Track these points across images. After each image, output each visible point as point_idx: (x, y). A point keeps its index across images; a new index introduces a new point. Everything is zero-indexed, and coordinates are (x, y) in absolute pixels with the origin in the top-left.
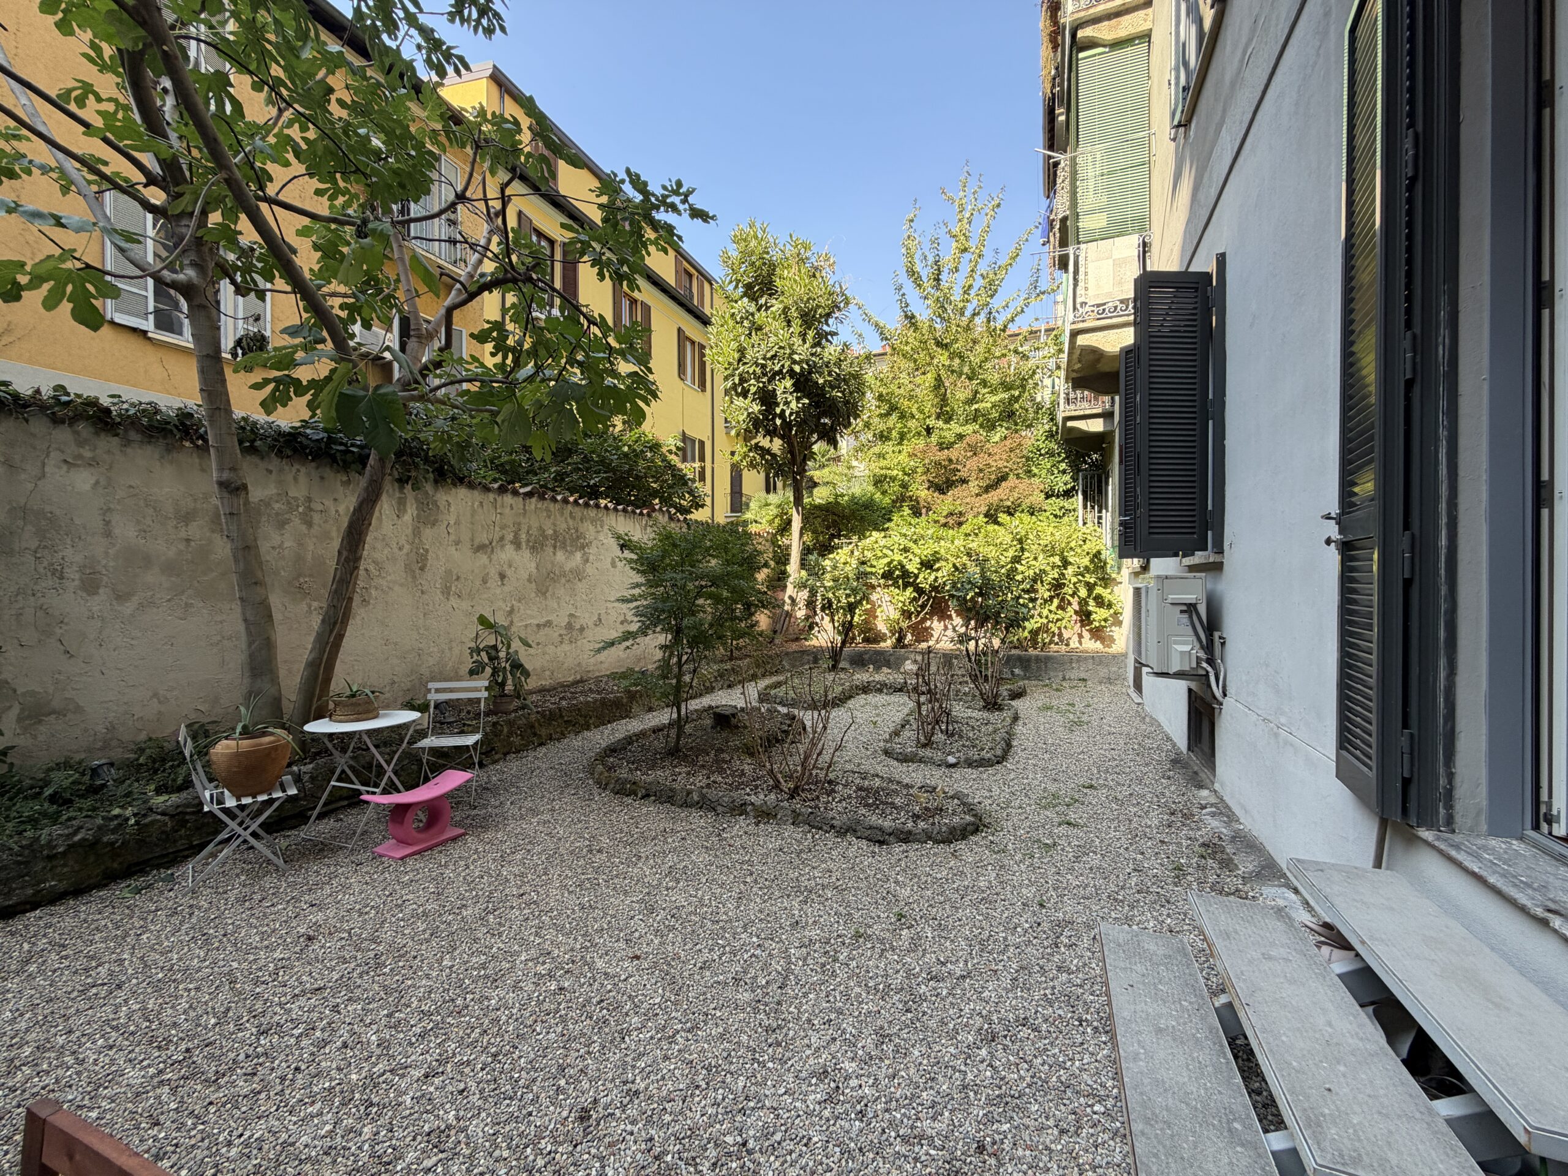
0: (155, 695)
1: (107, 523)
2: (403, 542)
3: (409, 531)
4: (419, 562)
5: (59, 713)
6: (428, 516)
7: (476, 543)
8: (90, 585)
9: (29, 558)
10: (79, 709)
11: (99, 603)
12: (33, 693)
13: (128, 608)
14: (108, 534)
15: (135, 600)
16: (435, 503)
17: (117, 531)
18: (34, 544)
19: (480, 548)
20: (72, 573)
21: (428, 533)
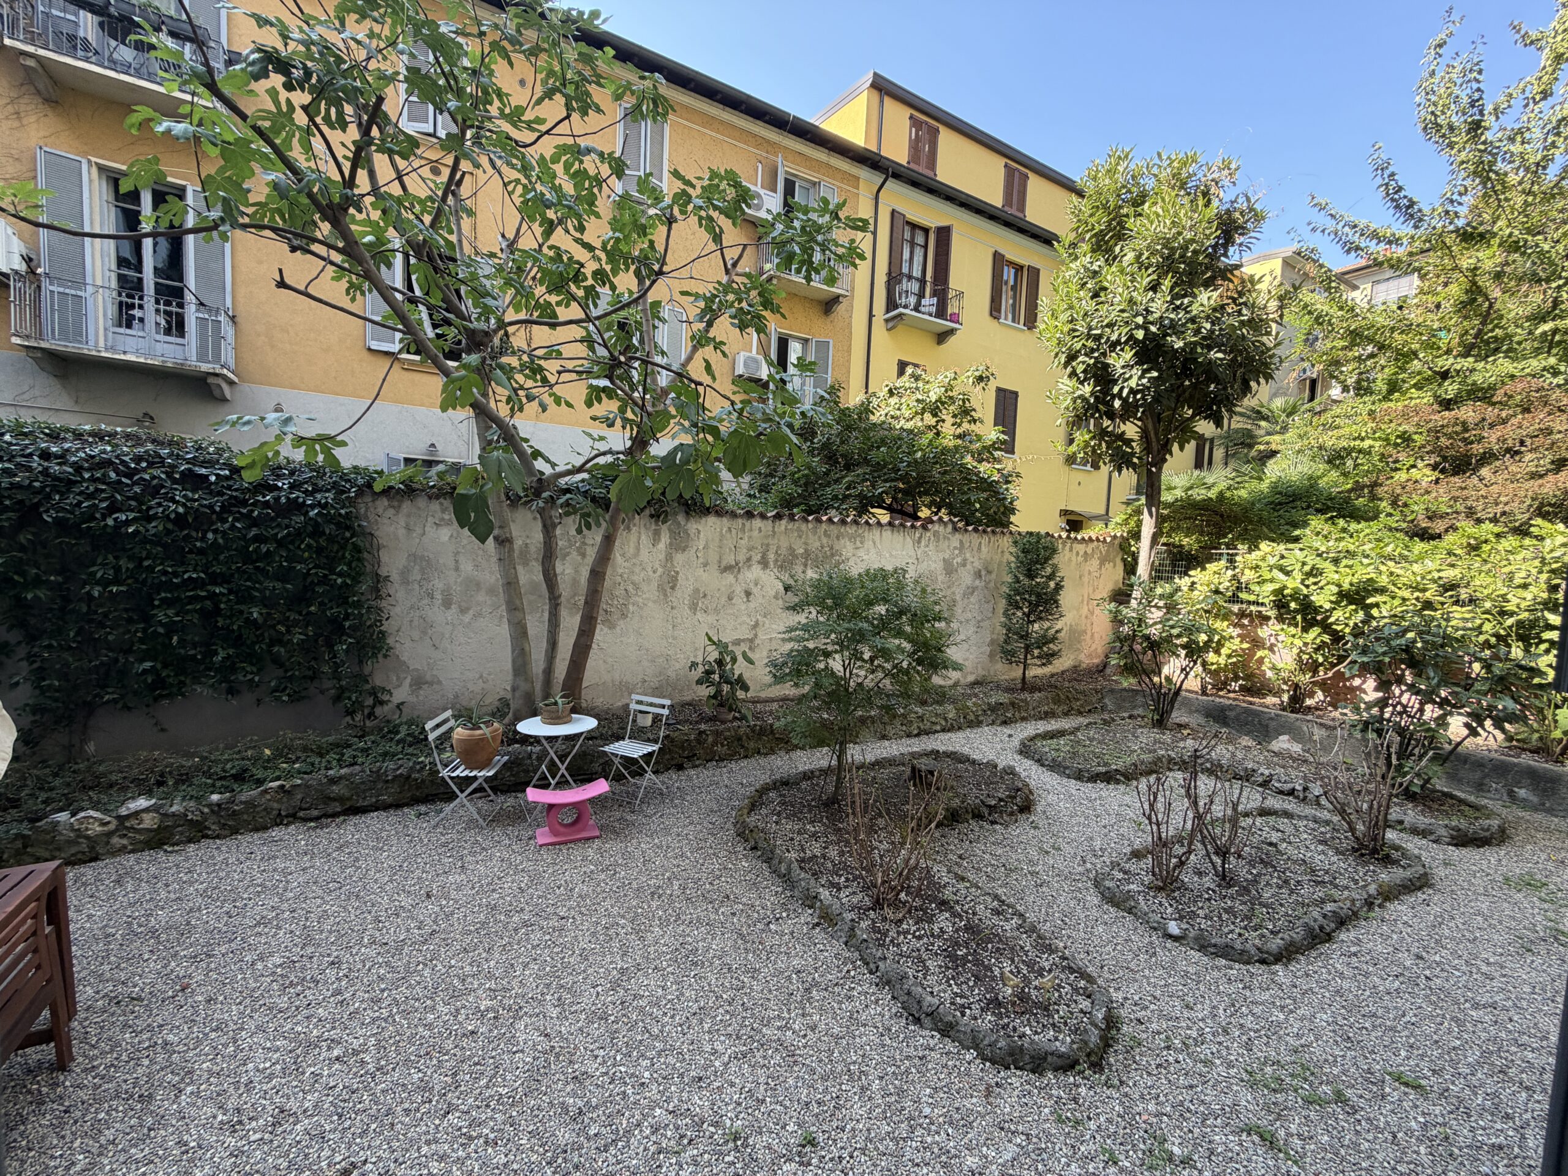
0: (481, 677)
1: (457, 561)
2: (657, 565)
3: (662, 556)
4: (671, 582)
5: (431, 684)
6: (680, 543)
7: (724, 564)
8: (447, 604)
9: (416, 586)
10: (439, 682)
11: (452, 614)
12: (417, 670)
13: (467, 618)
14: (457, 569)
15: (471, 612)
16: (686, 532)
17: (462, 567)
18: (419, 577)
19: (728, 569)
20: (438, 596)
21: (679, 558)
